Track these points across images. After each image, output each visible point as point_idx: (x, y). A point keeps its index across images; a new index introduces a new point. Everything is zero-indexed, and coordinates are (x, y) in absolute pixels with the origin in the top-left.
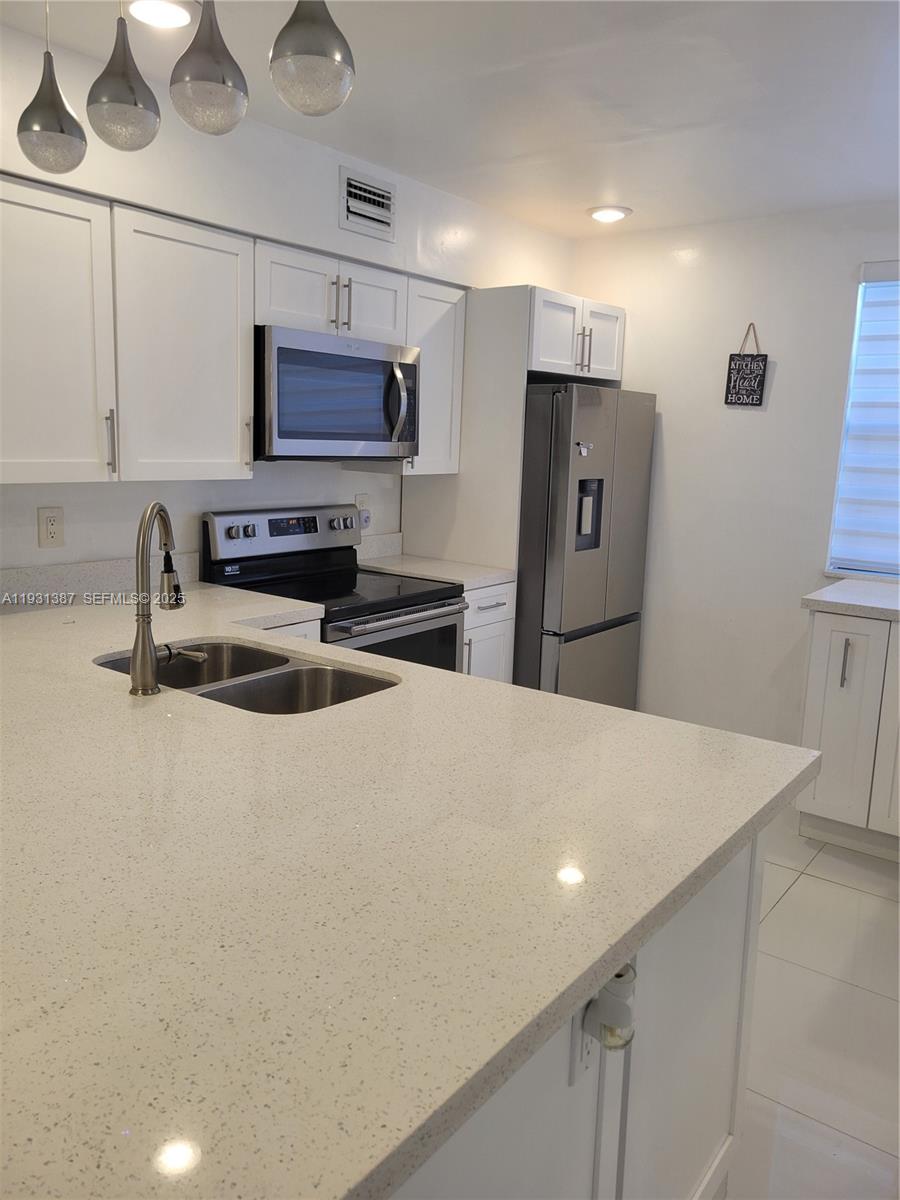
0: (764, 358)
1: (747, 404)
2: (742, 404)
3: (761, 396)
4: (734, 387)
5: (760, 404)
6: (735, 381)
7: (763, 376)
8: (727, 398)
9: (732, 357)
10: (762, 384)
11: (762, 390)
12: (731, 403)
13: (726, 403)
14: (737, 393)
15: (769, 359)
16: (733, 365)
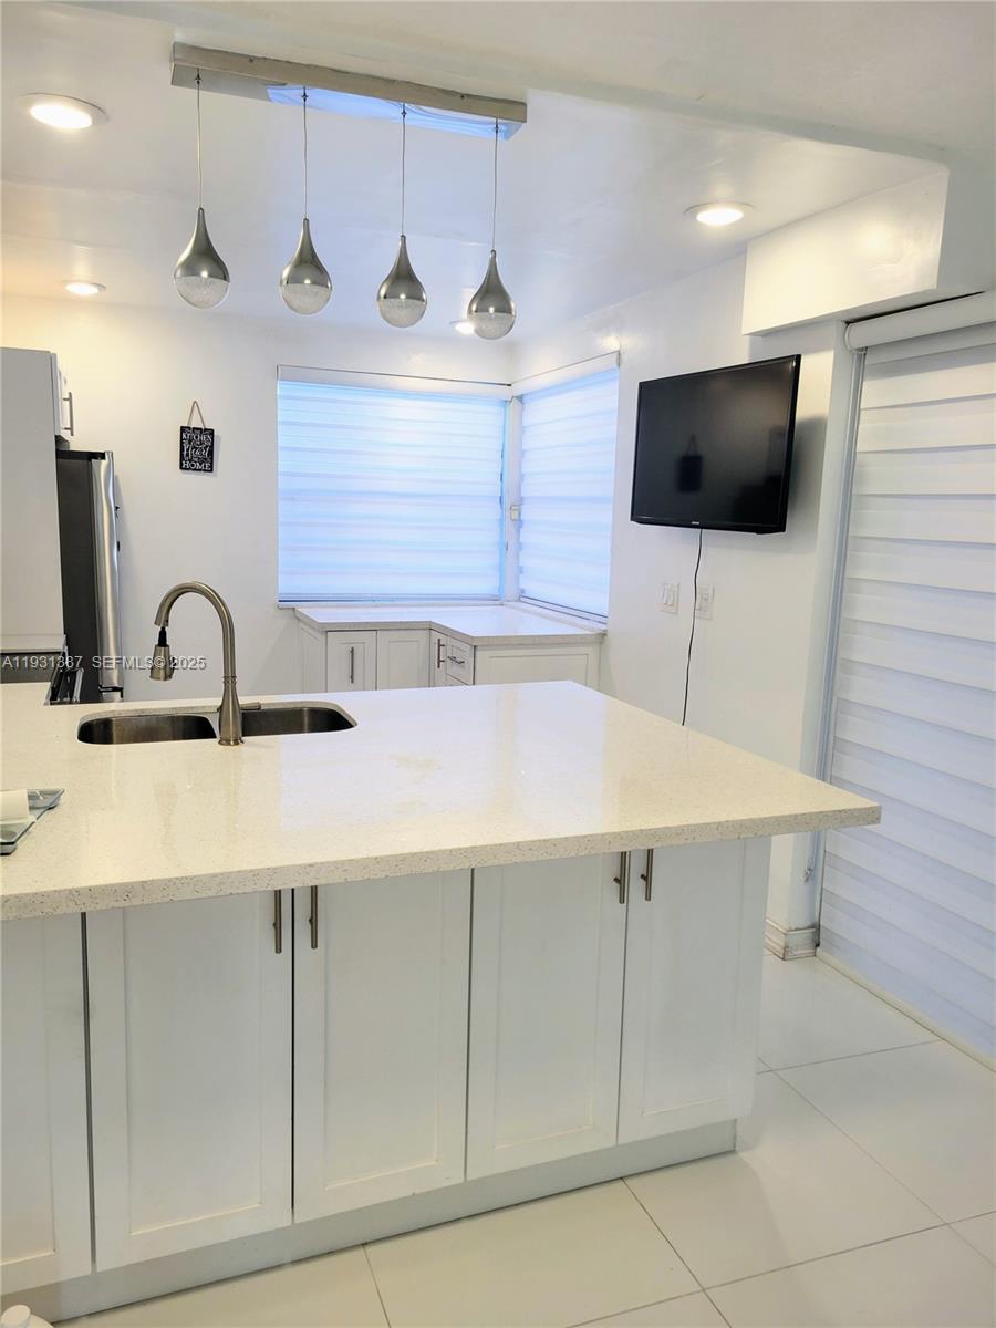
0: (212, 432)
1: (200, 470)
2: (195, 470)
3: (212, 463)
4: (187, 455)
5: (211, 471)
6: (188, 450)
7: (212, 447)
8: (181, 464)
9: (183, 429)
10: (211, 453)
11: (212, 459)
12: (186, 469)
13: (181, 468)
14: (190, 461)
15: (215, 433)
16: (184, 436)
